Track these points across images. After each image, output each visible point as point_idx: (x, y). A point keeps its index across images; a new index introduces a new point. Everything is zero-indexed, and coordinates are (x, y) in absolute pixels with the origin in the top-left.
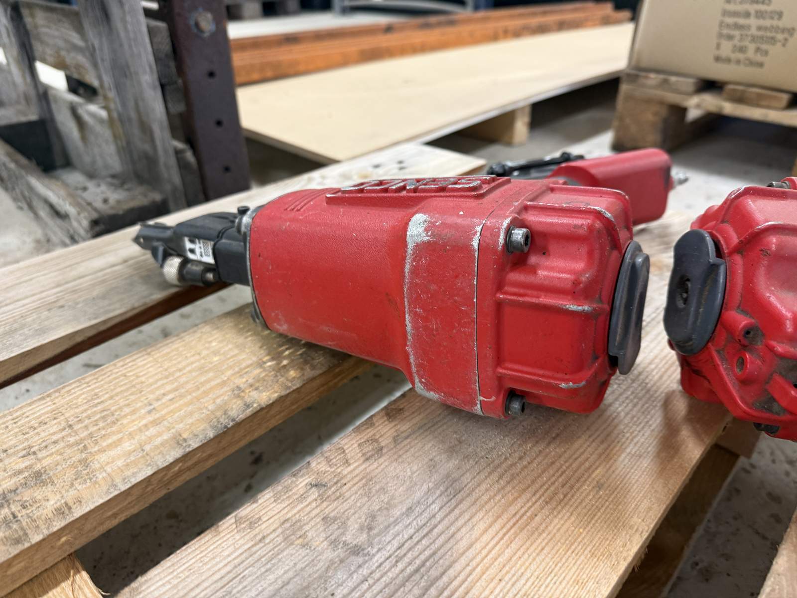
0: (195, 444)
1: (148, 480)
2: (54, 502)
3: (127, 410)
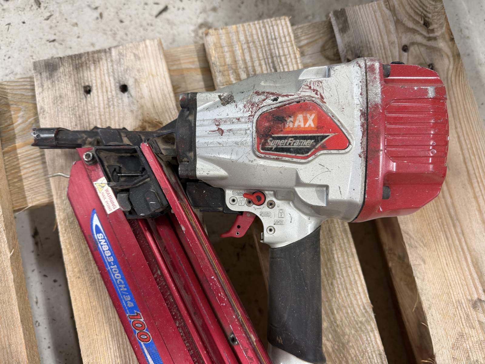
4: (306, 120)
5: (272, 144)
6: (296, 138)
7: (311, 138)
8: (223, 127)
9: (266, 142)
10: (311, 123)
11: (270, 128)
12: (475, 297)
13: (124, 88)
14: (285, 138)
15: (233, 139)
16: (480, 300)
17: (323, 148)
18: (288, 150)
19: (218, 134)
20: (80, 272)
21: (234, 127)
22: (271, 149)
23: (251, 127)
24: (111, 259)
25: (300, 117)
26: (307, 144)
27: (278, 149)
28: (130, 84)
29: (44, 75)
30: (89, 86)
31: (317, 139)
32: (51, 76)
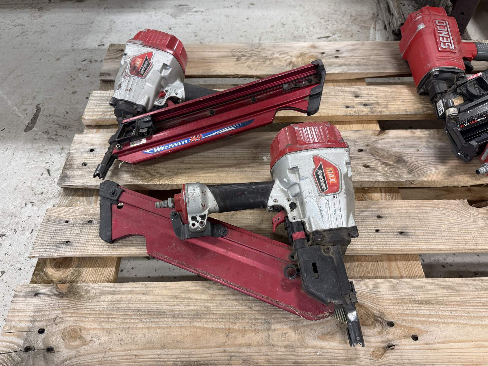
0: (409, 113)
1: (397, 115)
2: (379, 109)
3: (398, 99)
4: (138, 61)
5: (142, 72)
6: (143, 65)
7: (145, 61)
8: (129, 88)
9: (141, 74)
10: (140, 60)
11: (136, 71)
12: (235, 60)
13: (92, 150)
14: (142, 68)
15: (135, 86)
16: (237, 59)
17: (150, 59)
18: (146, 69)
19: (131, 91)
20: (170, 179)
21: (131, 84)
22: (144, 73)
23: (133, 77)
24: (166, 147)
25: (136, 62)
26: (146, 63)
27: (145, 71)
28: (91, 147)
29: (67, 180)
30: (83, 164)
31: (146, 59)
32: (69, 178)
